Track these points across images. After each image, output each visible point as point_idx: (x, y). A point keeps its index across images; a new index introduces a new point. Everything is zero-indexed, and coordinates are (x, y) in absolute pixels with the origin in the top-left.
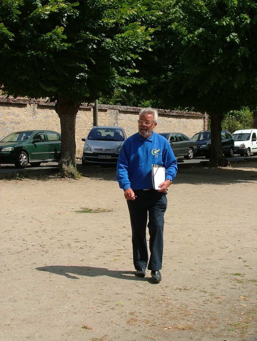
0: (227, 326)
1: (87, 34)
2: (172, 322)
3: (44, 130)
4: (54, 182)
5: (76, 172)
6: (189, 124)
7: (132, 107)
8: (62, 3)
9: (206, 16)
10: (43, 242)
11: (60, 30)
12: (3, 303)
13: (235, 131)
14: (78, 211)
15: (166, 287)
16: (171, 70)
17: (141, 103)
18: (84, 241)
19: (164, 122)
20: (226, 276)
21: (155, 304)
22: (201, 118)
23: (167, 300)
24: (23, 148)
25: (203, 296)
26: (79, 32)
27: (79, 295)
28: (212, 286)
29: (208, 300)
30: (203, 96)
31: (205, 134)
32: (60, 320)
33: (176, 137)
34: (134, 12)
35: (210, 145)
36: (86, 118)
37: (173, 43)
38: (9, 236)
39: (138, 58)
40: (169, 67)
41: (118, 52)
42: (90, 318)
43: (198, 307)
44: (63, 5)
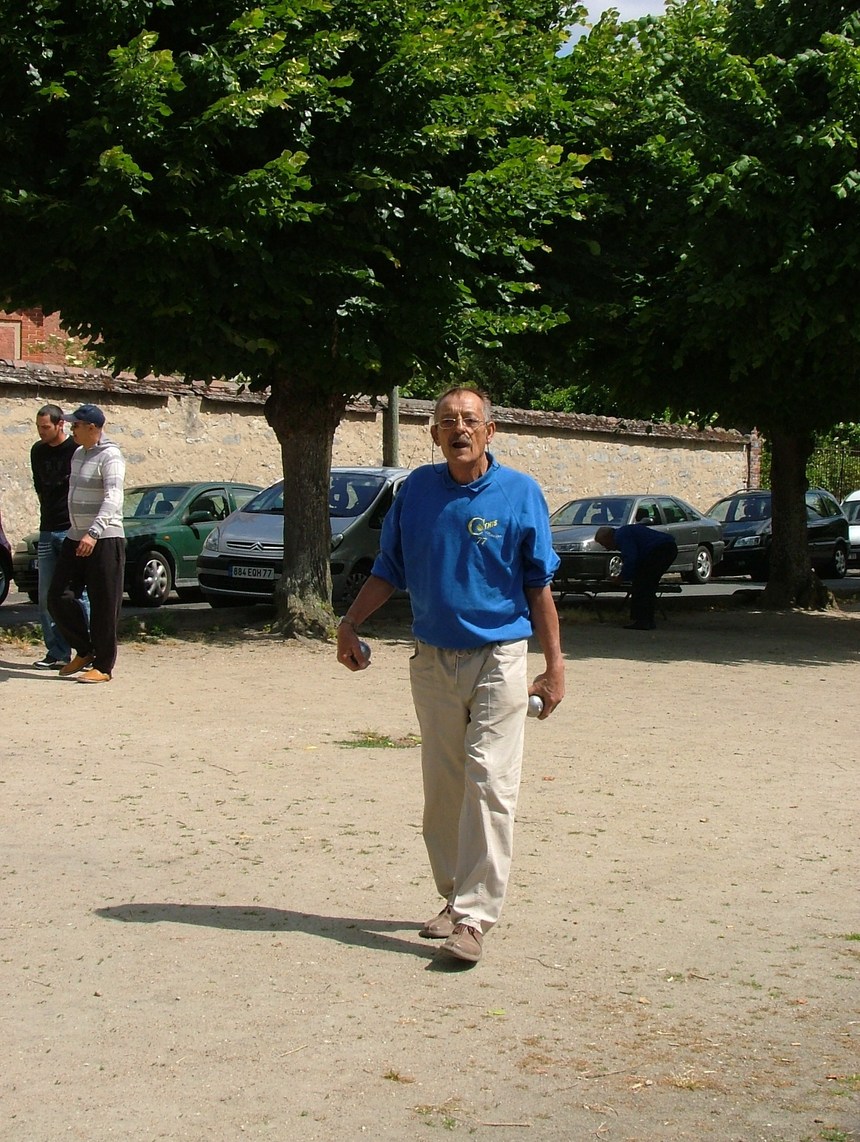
0: (823, 1083)
1: (376, 175)
2: (657, 1069)
3: (224, 483)
4: (261, 649)
5: (331, 620)
6: (698, 467)
7: (509, 410)
8: (298, 79)
9: (761, 115)
10: (242, 833)
11: (293, 162)
12: (139, 1006)
13: (854, 491)
14: (344, 742)
15: (635, 969)
16: (643, 290)
17: (538, 397)
18: (371, 833)
19: (616, 461)
20: (820, 941)
21: (602, 1018)
22: (737, 447)
23: (638, 1006)
24: (157, 540)
25: (751, 998)
26: (348, 166)
27: (365, 986)
28: (777, 969)
29: (766, 1010)
30: (747, 374)
31: (752, 499)
32: (317, 1056)
33: (654, 507)
34: (526, 103)
35: (770, 536)
36: (361, 444)
37: (650, 201)
38: (136, 812)
39: (539, 249)
40: (638, 278)
41: (475, 231)
42: (405, 1052)
43: (736, 1029)
44: (305, 85)
